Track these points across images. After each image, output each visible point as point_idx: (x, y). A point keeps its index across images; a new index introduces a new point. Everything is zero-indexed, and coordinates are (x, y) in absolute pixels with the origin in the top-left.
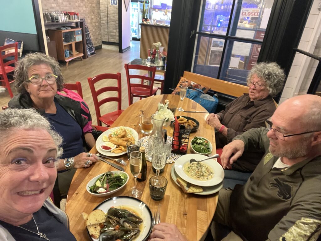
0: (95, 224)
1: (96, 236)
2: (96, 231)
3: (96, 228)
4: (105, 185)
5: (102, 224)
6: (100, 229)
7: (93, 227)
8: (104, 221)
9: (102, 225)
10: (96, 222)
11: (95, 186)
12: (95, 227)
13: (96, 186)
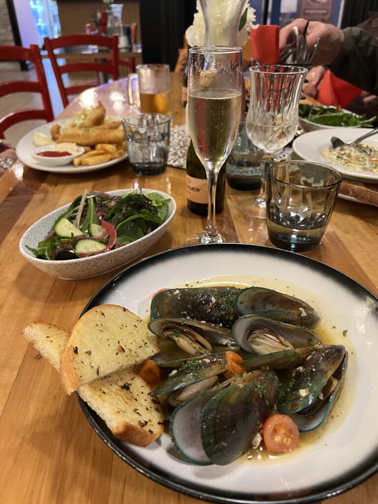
0: (119, 372)
1: (146, 428)
2: (135, 405)
3: (126, 387)
4: (97, 230)
5: (151, 363)
6: (147, 390)
7: (115, 388)
8: (151, 350)
9: (150, 371)
10: (124, 361)
11: (54, 237)
12: (121, 384)
13: (60, 238)
